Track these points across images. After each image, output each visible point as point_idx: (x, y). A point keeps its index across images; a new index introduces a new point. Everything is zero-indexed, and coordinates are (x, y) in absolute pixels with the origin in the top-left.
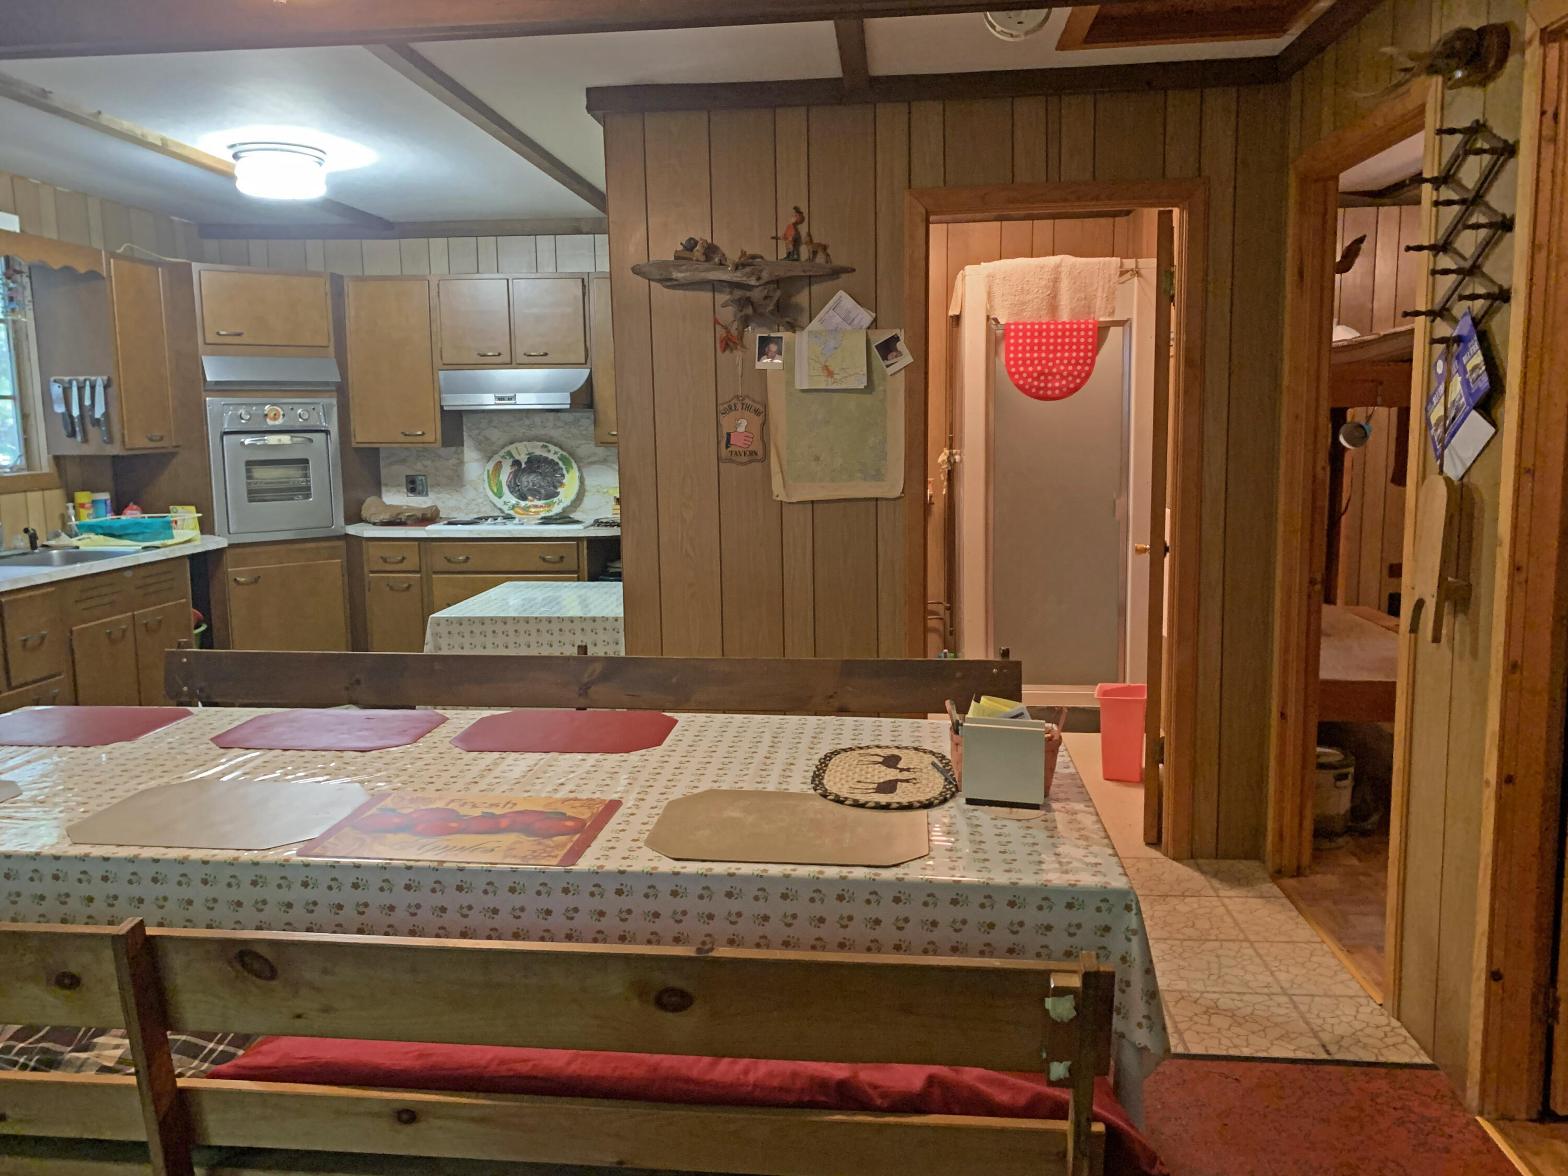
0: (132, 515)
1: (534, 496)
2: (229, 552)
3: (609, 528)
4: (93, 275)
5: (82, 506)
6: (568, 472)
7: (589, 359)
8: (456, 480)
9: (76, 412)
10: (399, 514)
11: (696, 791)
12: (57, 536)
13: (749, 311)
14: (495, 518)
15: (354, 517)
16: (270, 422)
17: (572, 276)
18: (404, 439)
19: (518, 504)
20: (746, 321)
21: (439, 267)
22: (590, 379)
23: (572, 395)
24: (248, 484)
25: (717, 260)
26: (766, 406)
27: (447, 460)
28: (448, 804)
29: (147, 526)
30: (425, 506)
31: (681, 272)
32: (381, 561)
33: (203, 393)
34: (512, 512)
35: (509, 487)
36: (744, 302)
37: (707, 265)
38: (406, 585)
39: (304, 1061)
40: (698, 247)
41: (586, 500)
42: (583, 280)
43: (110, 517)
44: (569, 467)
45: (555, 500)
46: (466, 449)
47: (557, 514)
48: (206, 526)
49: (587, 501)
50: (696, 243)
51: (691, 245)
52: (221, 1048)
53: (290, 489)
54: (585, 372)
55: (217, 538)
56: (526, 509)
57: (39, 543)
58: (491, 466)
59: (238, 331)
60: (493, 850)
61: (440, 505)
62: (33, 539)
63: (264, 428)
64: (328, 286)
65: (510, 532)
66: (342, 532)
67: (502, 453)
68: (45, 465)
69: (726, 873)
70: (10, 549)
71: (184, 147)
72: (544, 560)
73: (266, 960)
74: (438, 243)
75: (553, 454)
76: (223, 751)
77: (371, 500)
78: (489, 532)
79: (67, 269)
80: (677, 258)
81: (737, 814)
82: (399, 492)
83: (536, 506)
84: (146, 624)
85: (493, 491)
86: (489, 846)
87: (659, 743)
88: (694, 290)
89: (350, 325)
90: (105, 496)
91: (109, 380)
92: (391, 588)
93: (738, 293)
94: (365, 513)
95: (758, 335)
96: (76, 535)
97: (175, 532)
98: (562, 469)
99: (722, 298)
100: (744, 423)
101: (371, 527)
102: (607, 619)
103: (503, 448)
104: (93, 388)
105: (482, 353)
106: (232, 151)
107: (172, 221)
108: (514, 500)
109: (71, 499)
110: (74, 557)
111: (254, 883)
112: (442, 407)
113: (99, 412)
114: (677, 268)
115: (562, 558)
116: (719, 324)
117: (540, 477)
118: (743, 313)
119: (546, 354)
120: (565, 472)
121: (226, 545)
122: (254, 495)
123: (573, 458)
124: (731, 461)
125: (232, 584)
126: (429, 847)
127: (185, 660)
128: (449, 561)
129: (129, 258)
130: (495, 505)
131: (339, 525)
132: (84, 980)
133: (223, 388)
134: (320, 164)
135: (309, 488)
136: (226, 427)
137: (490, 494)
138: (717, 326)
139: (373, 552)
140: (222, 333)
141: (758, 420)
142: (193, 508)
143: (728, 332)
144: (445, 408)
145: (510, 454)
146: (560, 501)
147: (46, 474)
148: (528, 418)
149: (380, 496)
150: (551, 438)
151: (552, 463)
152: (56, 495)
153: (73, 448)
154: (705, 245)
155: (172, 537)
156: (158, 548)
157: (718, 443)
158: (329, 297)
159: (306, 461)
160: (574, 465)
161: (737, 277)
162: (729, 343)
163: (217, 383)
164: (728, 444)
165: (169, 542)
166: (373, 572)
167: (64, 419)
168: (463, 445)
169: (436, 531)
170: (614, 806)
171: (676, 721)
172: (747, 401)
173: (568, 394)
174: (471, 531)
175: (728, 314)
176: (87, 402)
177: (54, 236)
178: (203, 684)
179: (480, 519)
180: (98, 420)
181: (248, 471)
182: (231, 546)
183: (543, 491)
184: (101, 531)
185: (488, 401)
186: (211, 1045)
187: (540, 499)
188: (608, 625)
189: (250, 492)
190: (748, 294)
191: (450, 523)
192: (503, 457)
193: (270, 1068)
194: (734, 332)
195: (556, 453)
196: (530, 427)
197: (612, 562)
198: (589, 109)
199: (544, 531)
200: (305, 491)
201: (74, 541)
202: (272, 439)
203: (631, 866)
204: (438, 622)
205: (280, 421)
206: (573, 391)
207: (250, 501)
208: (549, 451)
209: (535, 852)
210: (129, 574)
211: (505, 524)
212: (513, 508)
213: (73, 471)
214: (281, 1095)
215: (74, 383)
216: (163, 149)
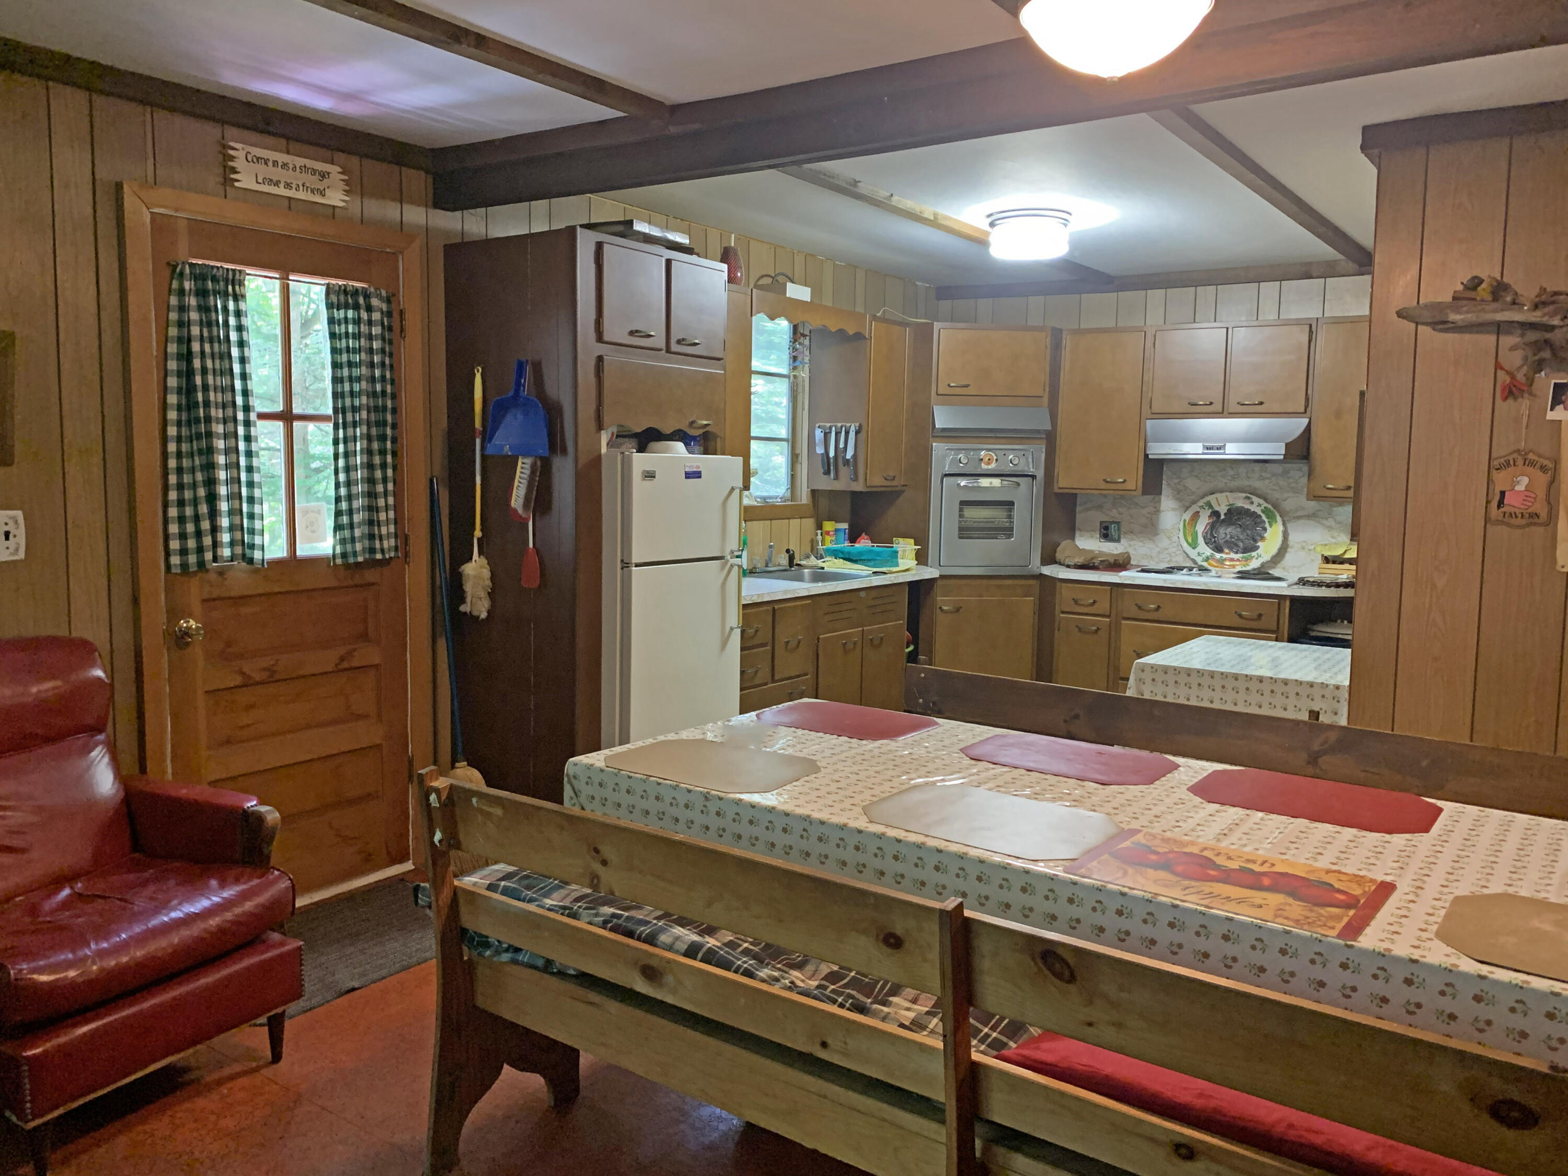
0: (864, 544)
1: (1231, 549)
2: (940, 582)
3: (1316, 588)
4: (859, 336)
5: (828, 533)
6: (1271, 526)
7: (1309, 410)
8: (1150, 529)
9: (832, 454)
10: (1092, 559)
11: (1486, 891)
12: (808, 557)
13: (1546, 354)
14: (1191, 569)
15: (1049, 558)
16: (984, 466)
17: (1298, 322)
18: (1104, 486)
19: (1212, 555)
20: (1539, 366)
21: (1154, 319)
22: (1308, 429)
23: (1287, 445)
24: (960, 522)
25: (1509, 299)
26: (1556, 462)
27: (1143, 508)
28: (1202, 851)
29: (878, 554)
30: (1116, 552)
31: (1460, 313)
32: (1073, 602)
33: (931, 439)
34: (1205, 564)
35: (1204, 538)
36: (1537, 346)
37: (1495, 305)
38: (1094, 628)
39: (1084, 1068)
40: (1484, 286)
41: (1288, 556)
42: (1311, 326)
43: (847, 544)
44: (1272, 519)
45: (1254, 554)
46: (1163, 498)
47: (1254, 569)
48: (921, 558)
49: (1289, 558)
50: (1481, 281)
51: (1475, 283)
52: (994, 1035)
53: (996, 529)
54: (1306, 421)
55: (930, 569)
56: (1221, 562)
57: (795, 562)
58: (1187, 516)
59: (965, 383)
60: (1260, 906)
61: (1131, 552)
62: (791, 558)
63: (978, 471)
64: (1048, 340)
65: (1205, 584)
66: (1037, 572)
67: (1201, 503)
68: (804, 498)
69: (1549, 991)
70: (775, 566)
71: (951, 218)
72: (1241, 616)
73: (1067, 964)
74: (1156, 295)
75: (1256, 506)
76: (973, 762)
77: (1065, 544)
78: (1184, 582)
79: (841, 331)
80: (1454, 298)
81: (1547, 927)
82: (1092, 537)
83: (1232, 560)
84: (871, 640)
85: (1187, 541)
86: (1258, 901)
87: (1427, 830)
88: (1471, 333)
89: (1064, 377)
90: (845, 526)
91: (860, 426)
92: (1080, 629)
93: (1532, 336)
94: (1059, 556)
95: (1553, 382)
96: (822, 557)
97: (900, 561)
98: (1264, 522)
99: (1508, 341)
100: (1525, 480)
101: (1063, 568)
102: (1327, 686)
103: (1202, 498)
104: (847, 433)
105: (1192, 401)
106: (990, 220)
107: (917, 286)
108: (1208, 551)
109: (819, 527)
110: (820, 576)
111: (1024, 890)
112: (1146, 456)
113: (849, 454)
114: (1457, 311)
115: (1260, 615)
116: (1502, 369)
117: (1239, 529)
118: (1537, 358)
119: (1261, 403)
120: (1267, 525)
121: (938, 576)
122: (965, 532)
123: (1278, 511)
124: (1501, 523)
125: (938, 610)
126: (1192, 890)
127: (923, 675)
128: (1140, 608)
129: (884, 320)
130: (1188, 556)
131: (1036, 565)
132: (907, 945)
133: (949, 435)
134: (1066, 225)
135: (1011, 529)
136: (947, 470)
137: (1185, 545)
138: (1499, 371)
139: (1065, 593)
140: (952, 384)
141: (1543, 479)
142: (912, 541)
143: (1513, 377)
144: (1150, 457)
145: (1209, 505)
146: (1259, 556)
147: (803, 505)
148: (1232, 468)
149: (1073, 538)
150: (1255, 489)
151: (1254, 515)
152: (810, 523)
153: (826, 483)
154: (1495, 284)
155: (897, 565)
156: (884, 573)
157: (1488, 502)
158: (1049, 350)
159: (1011, 504)
160: (1279, 519)
161: (1535, 317)
162: (1512, 391)
163: (944, 430)
164: (1501, 504)
165: (894, 569)
166: (1063, 612)
167: (823, 460)
168: (1161, 494)
169: (1129, 578)
170: (1386, 889)
171: (1440, 810)
172: (1531, 456)
173: (1283, 445)
174: (1165, 580)
175: (1514, 359)
176: (842, 445)
177: (830, 305)
178: (935, 698)
179: (1173, 568)
180: (848, 460)
181: (961, 510)
182: (942, 577)
183: (1241, 544)
184: (841, 556)
185: (1192, 450)
186: (986, 1030)
187: (1237, 553)
188: (1327, 693)
189: (961, 529)
190: (1548, 336)
191: (1143, 571)
192: (1202, 507)
193: (1050, 1065)
194: (1520, 376)
195: (1259, 505)
196: (1233, 478)
197: (1314, 624)
198: (1363, 148)
199: (1243, 586)
200: (1008, 531)
201: (820, 563)
202: (985, 482)
203: (1424, 957)
204: (1142, 669)
205: (993, 465)
206: (1289, 440)
207: (960, 538)
208: (1252, 503)
209: (1308, 918)
210: (863, 594)
211: (1200, 575)
212: (1207, 559)
213: (824, 503)
214: (1062, 1094)
215: (834, 429)
216: (934, 223)
